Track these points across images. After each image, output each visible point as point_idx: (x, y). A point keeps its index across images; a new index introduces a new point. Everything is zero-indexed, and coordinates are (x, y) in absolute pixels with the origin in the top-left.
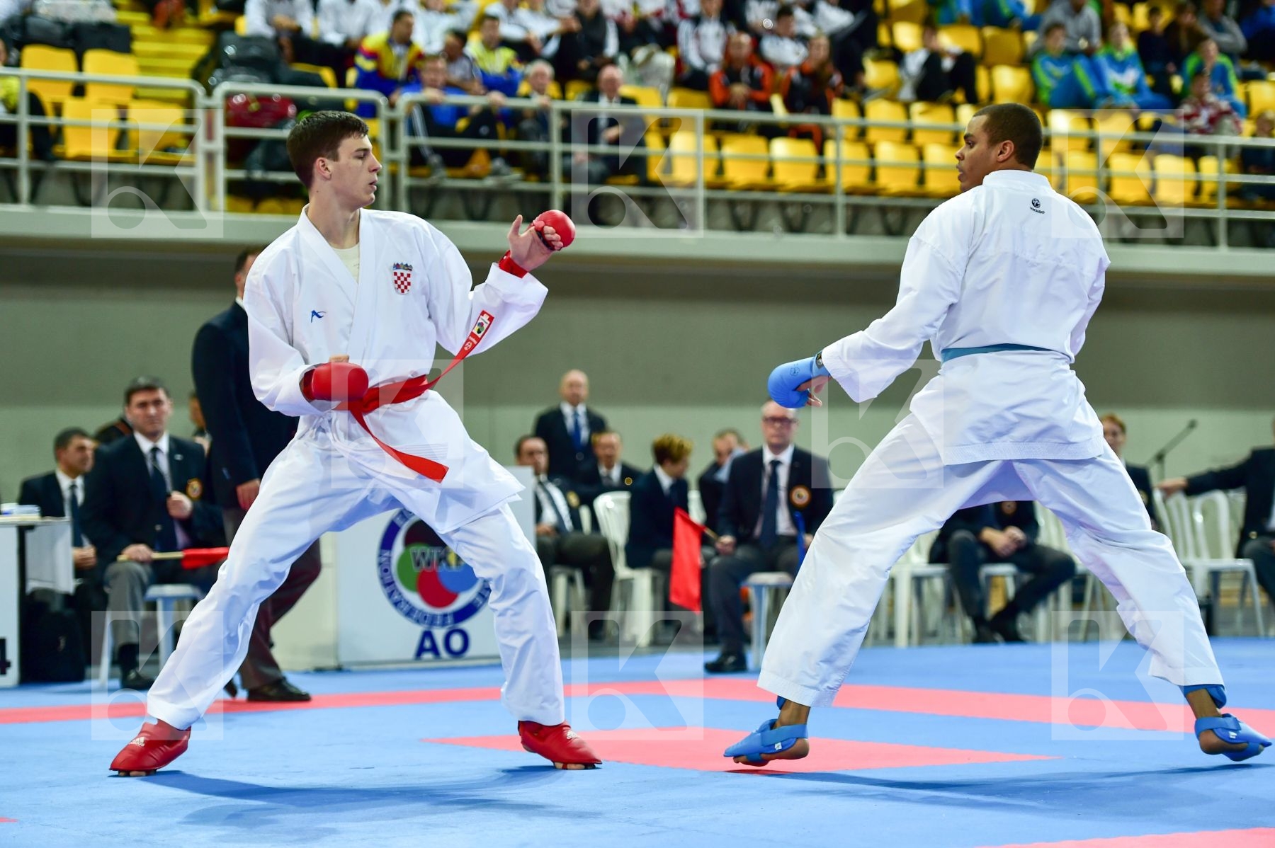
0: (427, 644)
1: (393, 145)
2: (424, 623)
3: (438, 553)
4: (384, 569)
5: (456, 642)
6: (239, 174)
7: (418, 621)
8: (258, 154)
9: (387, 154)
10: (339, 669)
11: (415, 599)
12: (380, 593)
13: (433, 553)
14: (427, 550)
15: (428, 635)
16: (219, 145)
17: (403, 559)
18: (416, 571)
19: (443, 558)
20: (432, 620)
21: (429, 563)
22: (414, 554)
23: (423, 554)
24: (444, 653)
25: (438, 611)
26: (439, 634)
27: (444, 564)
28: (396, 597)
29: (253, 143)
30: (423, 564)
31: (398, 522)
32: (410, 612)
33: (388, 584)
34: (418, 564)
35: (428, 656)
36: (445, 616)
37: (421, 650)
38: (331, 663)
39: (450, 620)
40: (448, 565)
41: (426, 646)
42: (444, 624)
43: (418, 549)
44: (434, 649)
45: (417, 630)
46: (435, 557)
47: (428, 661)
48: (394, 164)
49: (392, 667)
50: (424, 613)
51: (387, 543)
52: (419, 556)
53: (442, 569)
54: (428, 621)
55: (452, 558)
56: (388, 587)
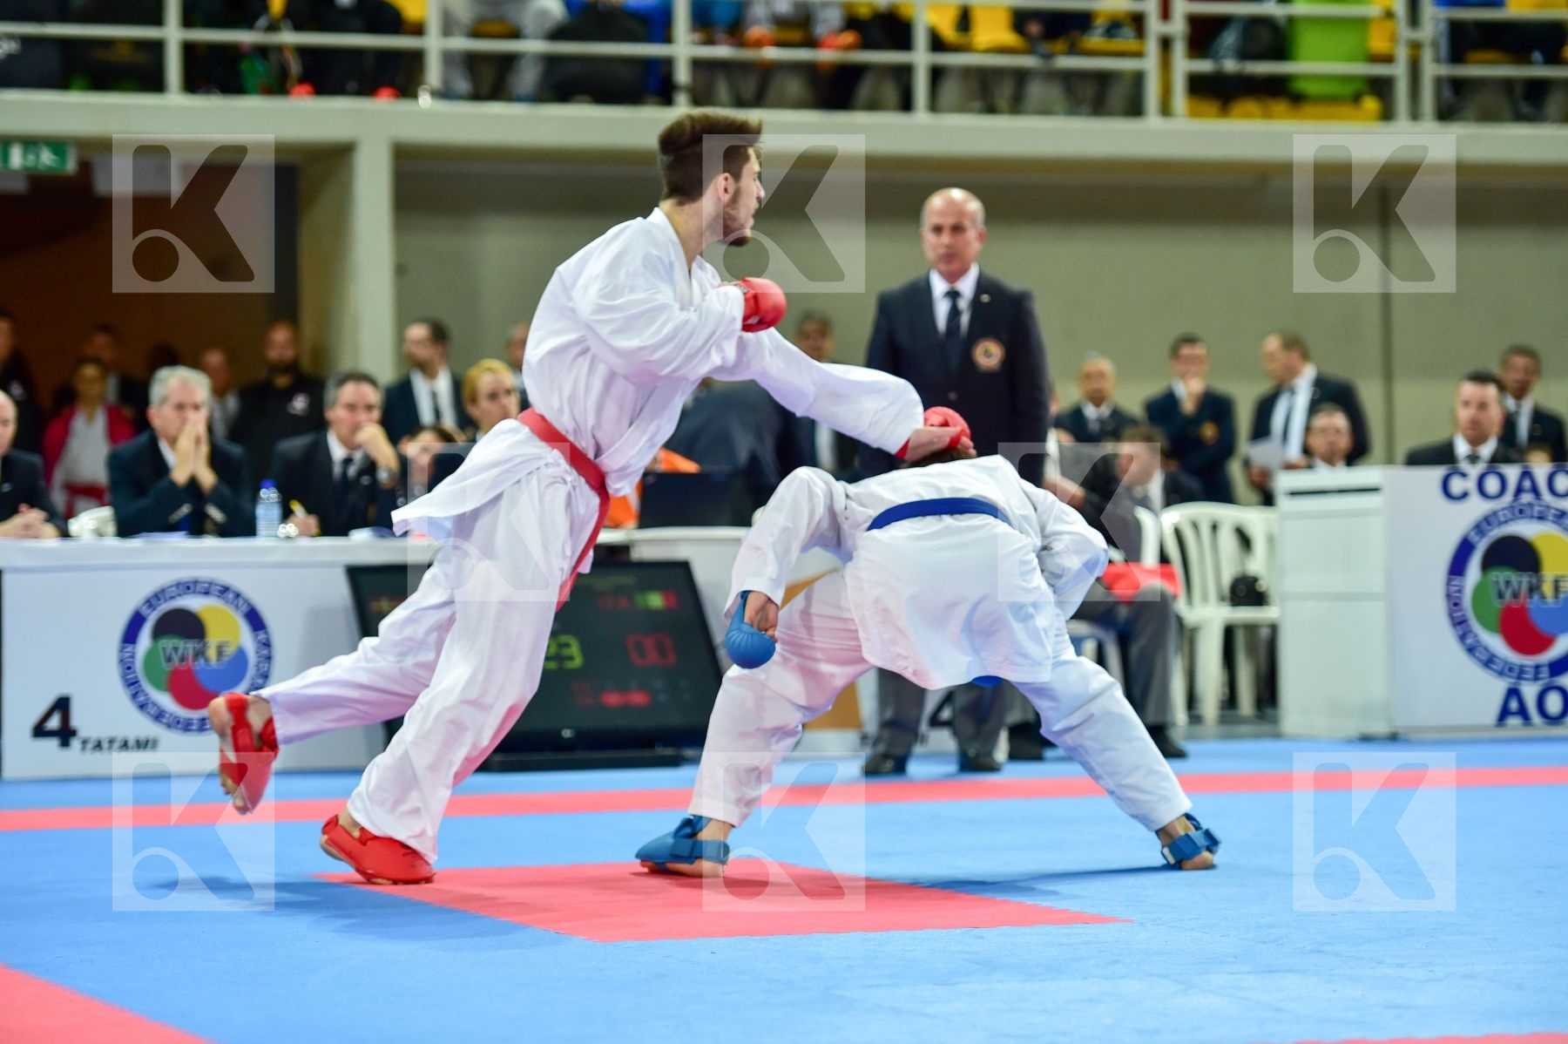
0: (1514, 705)
1: (1414, 18)
2: (1509, 677)
3: (1530, 581)
4: (1454, 602)
5: (1554, 703)
6: (1204, 66)
7: (1501, 673)
8: (1229, 38)
9: (1405, 32)
10: (1393, 738)
11: (1496, 643)
12: (1448, 635)
13: (1521, 580)
14: (1513, 576)
15: (1513, 692)
16: (1177, 27)
17: (1478, 590)
18: (1498, 605)
19: (1534, 589)
20: (1520, 673)
21: (1515, 595)
22: (1495, 583)
23: (1508, 583)
24: (1536, 718)
25: (1529, 661)
26: (1530, 691)
27: (1536, 597)
28: (1469, 641)
29: (1222, 22)
31: (1474, 538)
32: (1489, 662)
34: (1501, 596)
35: (1514, 721)
36: (1537, 667)
37: (1505, 713)
38: (1380, 727)
39: (1545, 673)
40: (1543, 597)
41: (1511, 708)
42: (1536, 678)
43: (1501, 575)
44: (1523, 712)
45: (1499, 686)
46: (1525, 587)
47: (1514, 728)
48: (1415, 46)
49: (1465, 735)
50: (1506, 662)
51: (1457, 567)
52: (1503, 586)
53: (1533, 604)
54: (1515, 674)
55: (1547, 589)
56: (1458, 627)
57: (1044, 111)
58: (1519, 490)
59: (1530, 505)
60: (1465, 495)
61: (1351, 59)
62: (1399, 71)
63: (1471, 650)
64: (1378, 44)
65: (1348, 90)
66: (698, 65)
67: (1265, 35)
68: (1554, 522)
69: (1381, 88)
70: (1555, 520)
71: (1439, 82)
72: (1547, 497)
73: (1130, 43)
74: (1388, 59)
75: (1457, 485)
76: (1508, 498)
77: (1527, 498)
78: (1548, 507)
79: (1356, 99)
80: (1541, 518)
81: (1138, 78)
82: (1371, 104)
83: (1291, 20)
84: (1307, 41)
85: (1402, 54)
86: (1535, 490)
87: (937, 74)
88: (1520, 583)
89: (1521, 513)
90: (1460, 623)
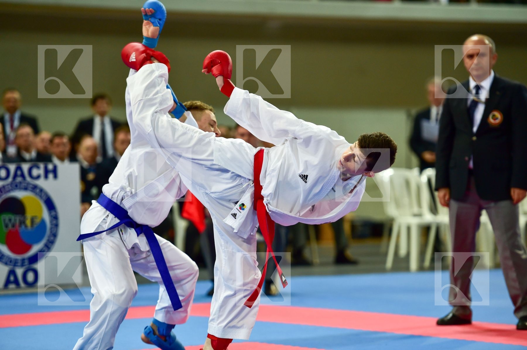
0: (12, 278)
2: (10, 265)
3: (20, 220)
5: (30, 277)
7: (6, 264)
11: (5, 250)
13: (16, 219)
14: (12, 217)
15: (12, 272)
18: (5, 231)
19: (22, 222)
20: (15, 263)
21: (13, 226)
22: (4, 220)
23: (10, 220)
24: (22, 284)
25: (19, 257)
26: (20, 272)
27: (23, 227)
30: (10, 226)
32: (1, 258)
34: (7, 226)
35: (12, 286)
36: (23, 260)
37: (8, 282)
39: (27, 262)
40: (26, 226)
41: (11, 280)
42: (22, 265)
43: (6, 217)
44: (16, 282)
45: (5, 270)
46: (18, 222)
47: (12, 289)
50: (10, 259)
52: (7, 221)
53: (22, 229)
54: (12, 263)
55: (28, 222)
58: (15, 176)
59: (20, 183)
70: (32, 190)
72: (28, 179)
76: (10, 179)
77: (19, 179)
78: (28, 184)
80: (26, 189)
86: (23, 175)
88: (15, 220)
89: (16, 186)
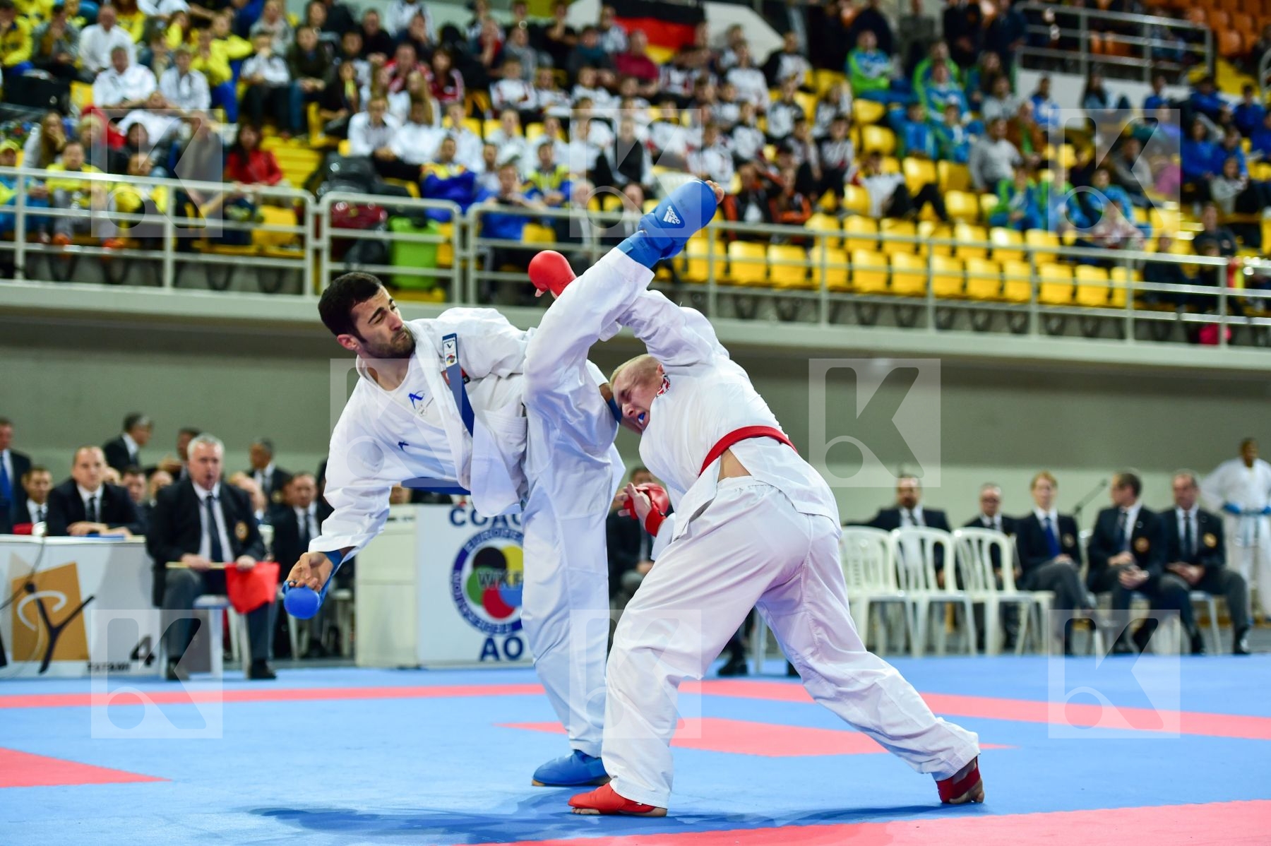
0: (490, 648)
1: (464, 244)
2: (487, 631)
3: (500, 576)
4: (456, 587)
5: (513, 647)
6: (339, 267)
7: (482, 630)
8: (355, 251)
9: (459, 252)
10: (418, 668)
11: (480, 611)
12: (452, 606)
13: (495, 574)
14: (490, 572)
15: (490, 641)
16: (324, 243)
17: (471, 580)
18: (481, 589)
19: (503, 579)
20: (493, 629)
21: (492, 583)
22: (481, 575)
24: (503, 656)
25: (498, 622)
26: (499, 640)
27: (504, 585)
28: (465, 610)
29: (351, 242)
30: (488, 583)
31: (468, 548)
32: (476, 622)
33: (459, 599)
34: (483, 582)
35: (490, 658)
36: (504, 626)
37: (484, 653)
38: (411, 662)
39: (508, 629)
40: (507, 585)
41: (489, 650)
42: (503, 632)
43: (483, 571)
44: (495, 653)
45: (480, 638)
46: (497, 578)
47: (490, 663)
48: (465, 261)
49: (460, 667)
50: (487, 624)
51: (458, 565)
52: (485, 577)
53: (503, 587)
54: (491, 630)
55: (511, 579)
56: (459, 601)
57: (244, 289)
59: (500, 529)
60: (463, 523)
61: (428, 266)
62: (455, 274)
63: (466, 615)
64: (444, 258)
65: (426, 284)
66: (29, 255)
67: (375, 250)
68: (516, 539)
69: (445, 283)
71: (479, 282)
72: (511, 525)
73: (295, 251)
74: (449, 267)
75: (459, 516)
76: (488, 525)
77: (500, 525)
79: (430, 290)
80: (508, 537)
81: (301, 273)
82: (438, 293)
83: (393, 243)
84: (402, 254)
85: (457, 265)
87: (179, 266)
88: (494, 576)
89: (495, 533)
90: (460, 599)
